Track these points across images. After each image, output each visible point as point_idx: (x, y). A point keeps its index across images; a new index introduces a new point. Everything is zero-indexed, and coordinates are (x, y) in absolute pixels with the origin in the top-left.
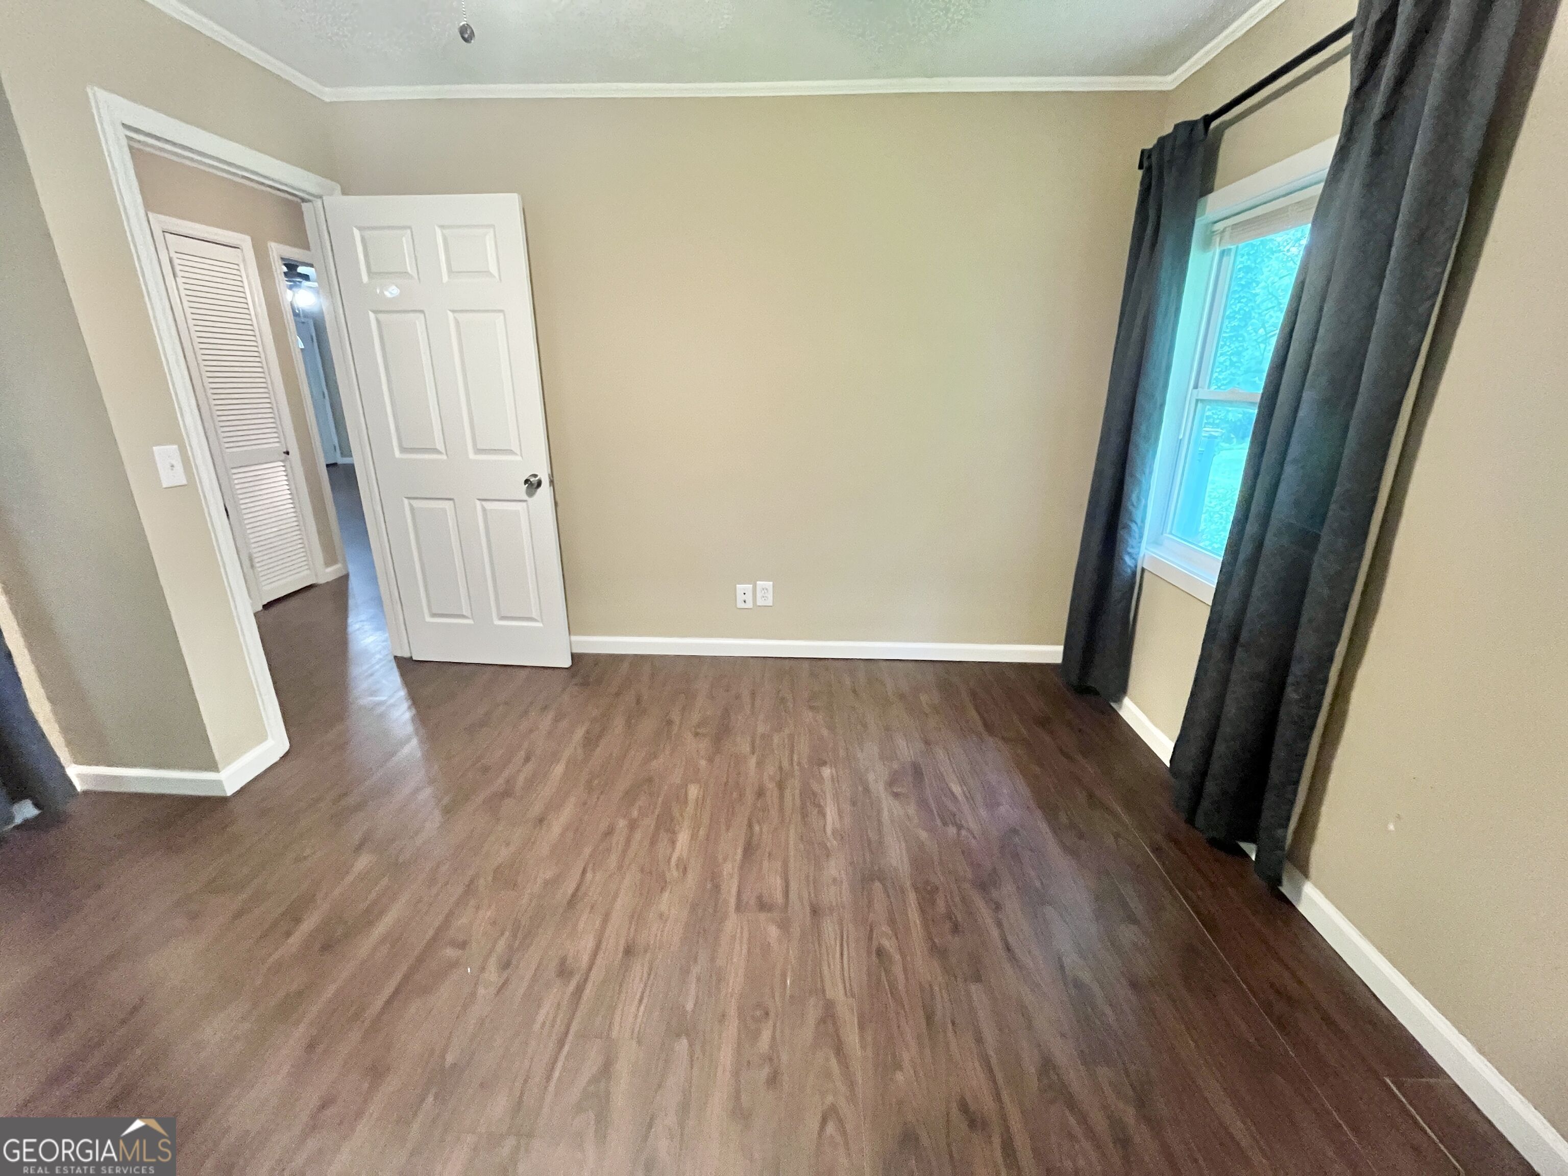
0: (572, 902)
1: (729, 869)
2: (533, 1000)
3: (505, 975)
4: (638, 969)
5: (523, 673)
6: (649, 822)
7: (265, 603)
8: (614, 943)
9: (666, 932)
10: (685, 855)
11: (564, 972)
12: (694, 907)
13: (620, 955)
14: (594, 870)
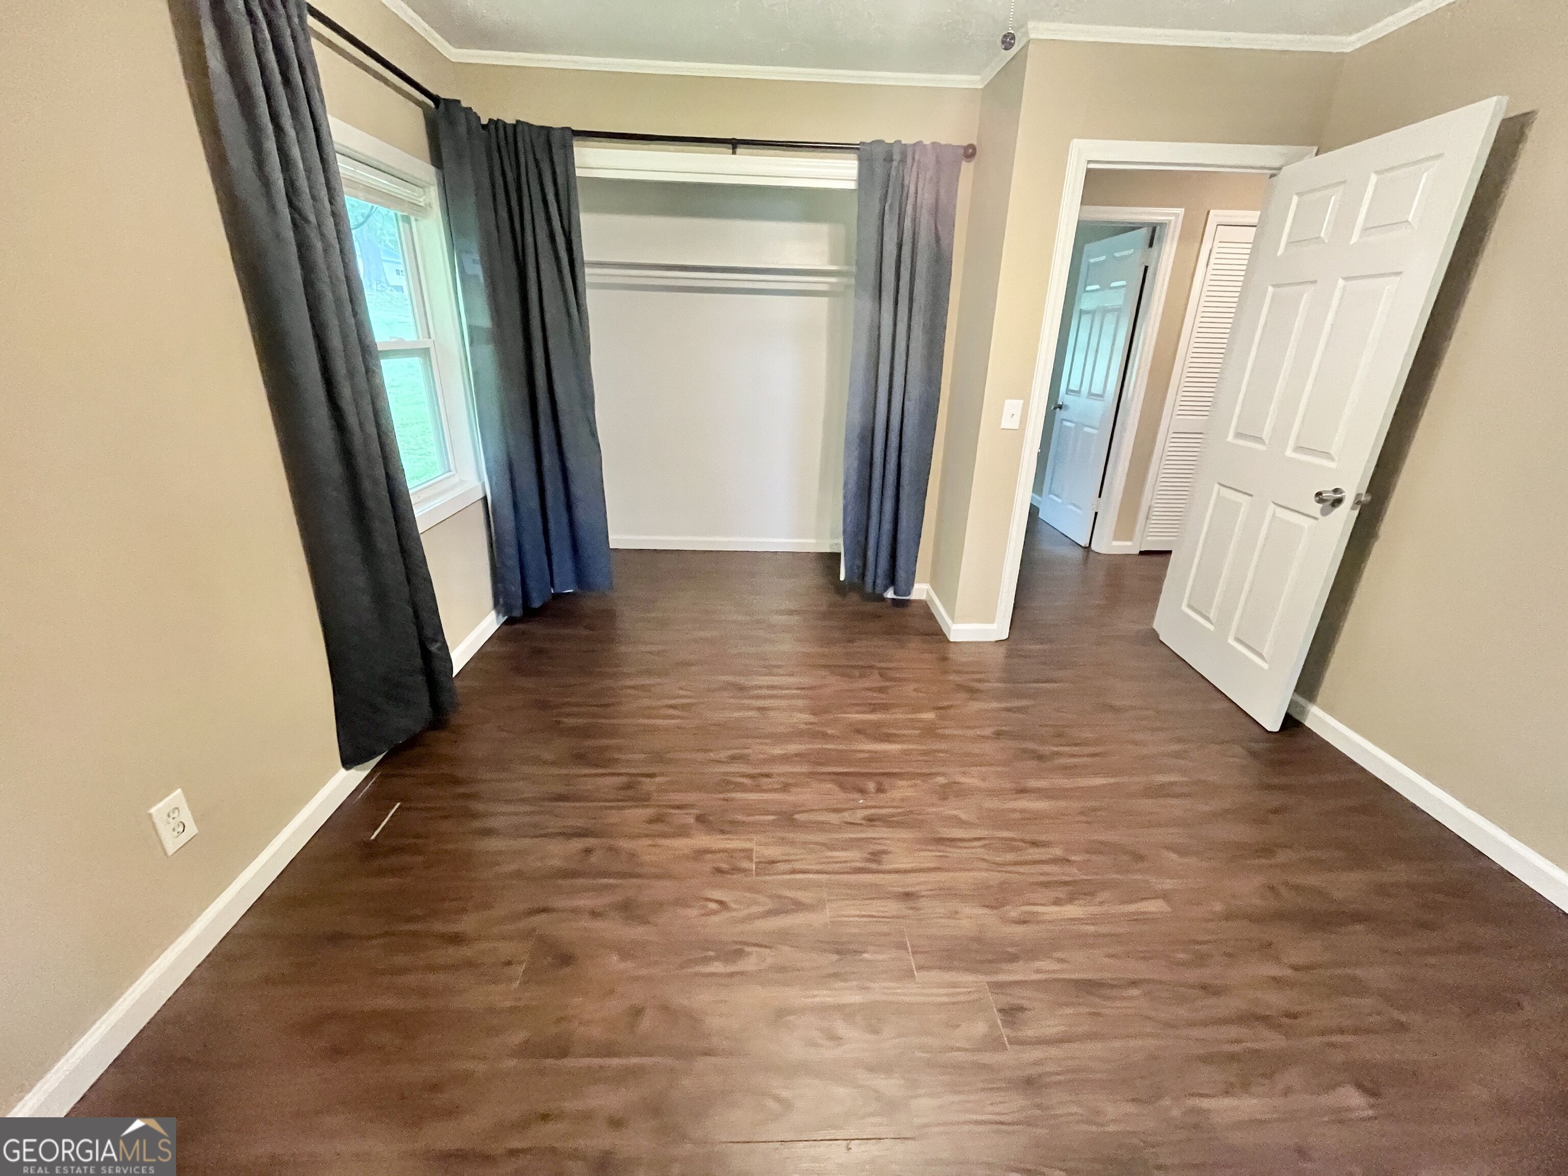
0: (941, 841)
1: (1047, 967)
2: (848, 845)
3: (864, 822)
4: (892, 907)
5: (1223, 705)
6: (1074, 873)
7: (1143, 549)
8: (912, 882)
9: (939, 920)
10: (1046, 917)
11: (876, 857)
12: (978, 940)
13: (901, 890)
14: (984, 846)
